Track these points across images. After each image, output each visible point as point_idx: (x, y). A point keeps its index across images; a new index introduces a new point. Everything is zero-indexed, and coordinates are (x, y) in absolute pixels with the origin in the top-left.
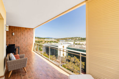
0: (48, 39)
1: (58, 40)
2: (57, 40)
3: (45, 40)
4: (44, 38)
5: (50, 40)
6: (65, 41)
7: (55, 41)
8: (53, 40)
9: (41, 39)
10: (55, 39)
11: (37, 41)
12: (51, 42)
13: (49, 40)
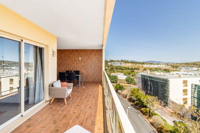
0: (151, 64)
1: (176, 67)
2: (172, 66)
3: (145, 66)
4: (143, 63)
5: (156, 66)
6: (196, 69)
7: (167, 67)
8: (162, 66)
9: (138, 65)
10: (167, 64)
11: (131, 67)
12: (156, 69)
13: (152, 66)
